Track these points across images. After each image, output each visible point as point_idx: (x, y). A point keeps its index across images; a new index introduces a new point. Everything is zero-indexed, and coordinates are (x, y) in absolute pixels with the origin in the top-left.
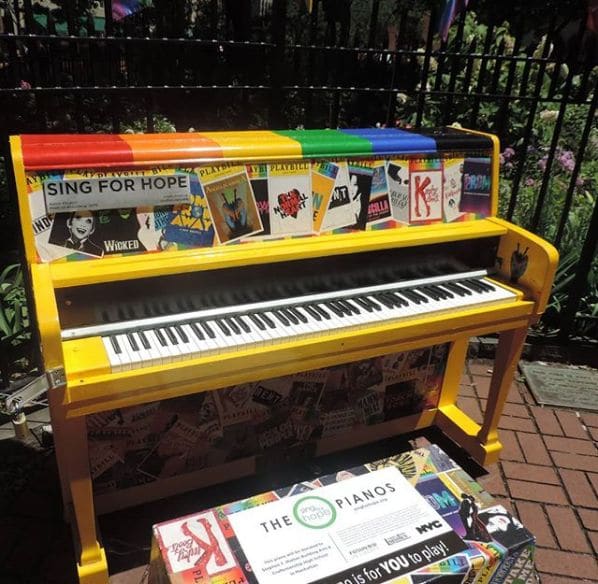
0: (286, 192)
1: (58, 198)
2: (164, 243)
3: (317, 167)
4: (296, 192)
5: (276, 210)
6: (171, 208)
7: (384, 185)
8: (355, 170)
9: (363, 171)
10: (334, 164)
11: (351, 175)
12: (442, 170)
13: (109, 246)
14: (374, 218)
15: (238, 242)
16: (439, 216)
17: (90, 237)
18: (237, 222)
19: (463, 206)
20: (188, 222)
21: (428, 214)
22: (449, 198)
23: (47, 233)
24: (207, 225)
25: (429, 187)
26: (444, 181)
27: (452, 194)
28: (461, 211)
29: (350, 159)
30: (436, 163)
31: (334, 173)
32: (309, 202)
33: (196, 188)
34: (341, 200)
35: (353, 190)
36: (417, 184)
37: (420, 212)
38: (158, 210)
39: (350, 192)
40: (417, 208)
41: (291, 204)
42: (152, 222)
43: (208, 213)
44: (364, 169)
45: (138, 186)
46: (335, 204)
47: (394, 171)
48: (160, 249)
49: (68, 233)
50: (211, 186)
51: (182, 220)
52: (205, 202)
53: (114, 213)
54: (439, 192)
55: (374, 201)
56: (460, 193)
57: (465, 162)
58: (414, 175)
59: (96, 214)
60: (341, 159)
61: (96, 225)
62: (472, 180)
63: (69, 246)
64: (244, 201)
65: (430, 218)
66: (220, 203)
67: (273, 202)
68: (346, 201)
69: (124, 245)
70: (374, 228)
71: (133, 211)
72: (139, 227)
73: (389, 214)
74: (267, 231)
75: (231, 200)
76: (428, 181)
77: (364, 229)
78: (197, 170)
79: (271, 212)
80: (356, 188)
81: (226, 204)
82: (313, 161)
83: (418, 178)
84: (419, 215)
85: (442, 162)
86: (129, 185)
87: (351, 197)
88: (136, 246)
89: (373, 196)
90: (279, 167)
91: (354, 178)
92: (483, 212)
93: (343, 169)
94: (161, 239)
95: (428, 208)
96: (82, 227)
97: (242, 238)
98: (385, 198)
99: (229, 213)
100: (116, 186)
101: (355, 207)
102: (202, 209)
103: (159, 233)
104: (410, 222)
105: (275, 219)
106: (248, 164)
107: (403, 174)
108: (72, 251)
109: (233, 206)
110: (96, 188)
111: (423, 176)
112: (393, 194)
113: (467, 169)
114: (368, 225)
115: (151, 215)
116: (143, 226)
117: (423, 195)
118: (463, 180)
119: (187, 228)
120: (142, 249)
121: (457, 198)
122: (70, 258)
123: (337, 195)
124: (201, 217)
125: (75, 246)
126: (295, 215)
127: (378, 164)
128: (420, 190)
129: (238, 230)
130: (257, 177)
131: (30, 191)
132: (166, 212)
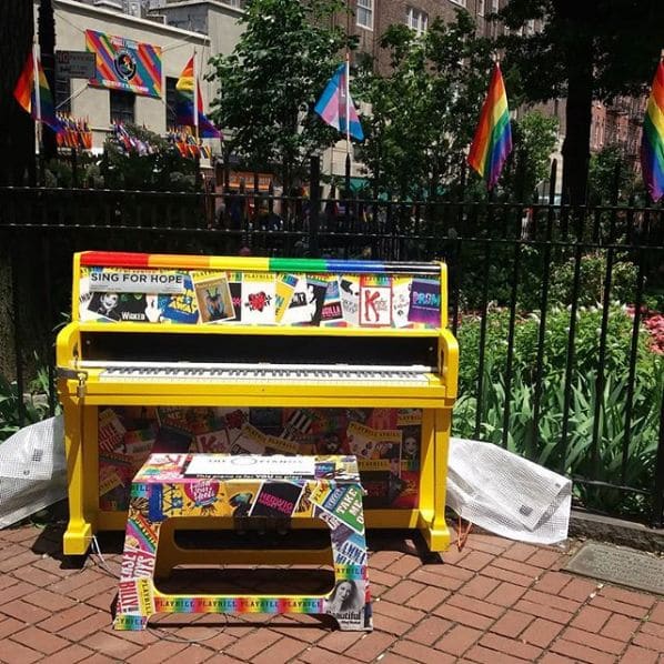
0: (255, 293)
1: (98, 282)
2: (162, 318)
3: (280, 277)
4: (263, 294)
5: (247, 305)
6: (170, 295)
7: (337, 296)
8: (312, 282)
9: (319, 284)
10: (294, 276)
11: (309, 285)
12: (391, 287)
13: (125, 315)
14: (327, 318)
16: (389, 322)
17: (114, 309)
18: (216, 310)
19: (411, 317)
20: (180, 306)
21: (378, 320)
22: (398, 309)
23: (88, 303)
24: (194, 310)
25: (378, 299)
26: (392, 295)
27: (400, 306)
28: (409, 320)
29: (307, 273)
30: (385, 281)
31: (294, 282)
32: (273, 302)
33: (188, 285)
34: (300, 302)
35: (310, 296)
36: (367, 296)
37: (370, 317)
38: (160, 296)
39: (307, 297)
40: (367, 314)
41: (259, 302)
42: (156, 304)
43: (195, 302)
44: (320, 281)
45: (148, 280)
46: (293, 305)
47: (346, 285)
48: (159, 321)
49: (100, 305)
50: (199, 284)
51: (176, 305)
52: (194, 294)
53: (131, 295)
54: (388, 304)
55: (328, 306)
56: (408, 307)
57: (414, 283)
58: (364, 290)
59: (119, 294)
60: (301, 273)
61: (119, 302)
62: (420, 296)
63: (100, 313)
64: (223, 296)
65: (379, 322)
66: (205, 296)
67: (245, 299)
68: (304, 303)
69: (134, 316)
70: (327, 325)
71: (144, 295)
72: (146, 306)
73: (341, 317)
74: (238, 318)
75: (213, 295)
76: (377, 295)
77: (318, 325)
78: (191, 273)
79: (243, 306)
80: (312, 295)
81: (210, 297)
82: (278, 273)
83: (367, 293)
84: (368, 320)
85: (391, 281)
86: (143, 279)
87: (308, 301)
88: (143, 318)
89: (327, 302)
90: (251, 275)
91: (311, 288)
92: (433, 324)
93: (302, 281)
94: (161, 315)
95: (377, 316)
96: (109, 302)
98: (339, 304)
99: (211, 303)
100: (134, 278)
101: (311, 308)
102: (191, 299)
103: (160, 312)
104: (360, 324)
105: (245, 311)
106: (228, 271)
107: (355, 287)
108: (101, 316)
109: (214, 299)
110: (121, 278)
111: (373, 291)
112: (346, 302)
113: (415, 287)
114: (323, 323)
115: (156, 298)
116: (149, 306)
117: (373, 305)
118: (411, 296)
119: (179, 310)
120: (147, 320)
121: (406, 310)
122: (99, 320)
123: (296, 299)
124: (190, 304)
125: (104, 314)
127: (332, 279)
128: (370, 301)
129: (217, 315)
130: (233, 281)
131: (81, 277)
132: (166, 298)
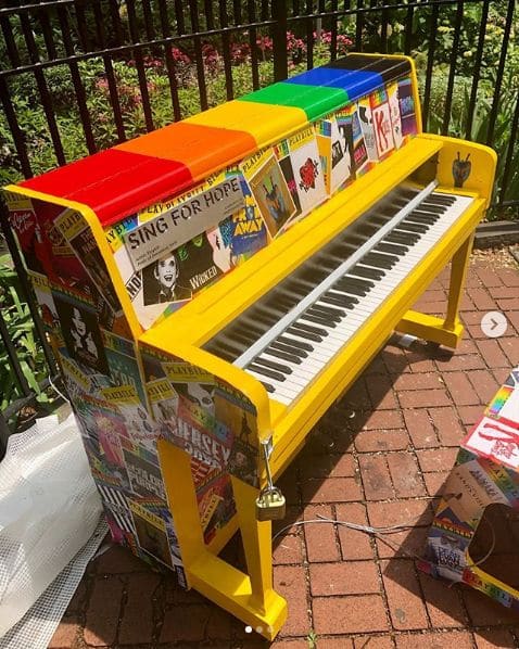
0: (303, 164)
1: (143, 248)
2: (234, 259)
3: (318, 128)
4: (310, 161)
5: (301, 186)
6: (232, 217)
7: (360, 130)
8: (342, 122)
9: (346, 121)
10: (328, 121)
11: (340, 128)
12: (388, 101)
13: (194, 284)
14: (359, 165)
15: (284, 231)
16: (393, 146)
17: (177, 281)
19: (404, 131)
20: (246, 227)
21: (387, 146)
22: (396, 126)
23: (140, 294)
24: (259, 223)
25: (384, 120)
26: (390, 111)
27: (396, 121)
28: (403, 135)
30: (384, 95)
31: (329, 130)
32: (319, 168)
33: (245, 188)
34: (338, 156)
35: (343, 142)
36: (377, 120)
37: (383, 146)
38: (223, 224)
39: (342, 146)
40: (381, 144)
41: (309, 174)
42: (221, 241)
43: (258, 211)
44: (346, 118)
45: (203, 205)
46: (335, 162)
47: (363, 113)
48: (233, 267)
49: (159, 286)
50: (254, 181)
51: (242, 228)
52: (253, 200)
53: (189, 246)
54: (389, 122)
55: (357, 149)
56: (400, 119)
57: (399, 87)
58: (374, 112)
59: (175, 252)
60: (332, 115)
61: (178, 264)
62: (404, 103)
63: (163, 300)
65: (389, 149)
66: (264, 196)
67: (298, 179)
68: (341, 156)
69: (206, 276)
70: (361, 174)
72: (212, 251)
73: (367, 157)
74: (299, 210)
75: (270, 189)
76: (382, 115)
77: (355, 178)
78: (241, 167)
79: (298, 189)
80: (345, 140)
81: (268, 195)
82: (315, 124)
83: (377, 114)
84: (382, 150)
85: (387, 93)
87: (343, 150)
88: (215, 272)
89: (356, 143)
90: (295, 139)
91: (342, 130)
93: (334, 124)
94: (231, 255)
95: (386, 140)
96: (167, 272)
97: (285, 226)
98: (362, 142)
99: (272, 203)
100: (186, 212)
101: (347, 159)
102: (253, 208)
103: (228, 250)
104: (379, 159)
105: (302, 196)
106: (275, 144)
107: (368, 113)
108: (167, 304)
109: (273, 195)
110: (170, 222)
111: (379, 111)
112: (366, 136)
114: (357, 173)
115: (219, 231)
116: (216, 249)
117: (382, 129)
118: (400, 105)
119: (247, 234)
120: (220, 274)
121: (399, 124)
122: (167, 313)
123: (335, 153)
124: (254, 218)
125: (168, 297)
126: (313, 187)
127: (355, 109)
128: (380, 125)
129: (281, 218)
130: (282, 156)
131: (113, 252)
132: (228, 224)
